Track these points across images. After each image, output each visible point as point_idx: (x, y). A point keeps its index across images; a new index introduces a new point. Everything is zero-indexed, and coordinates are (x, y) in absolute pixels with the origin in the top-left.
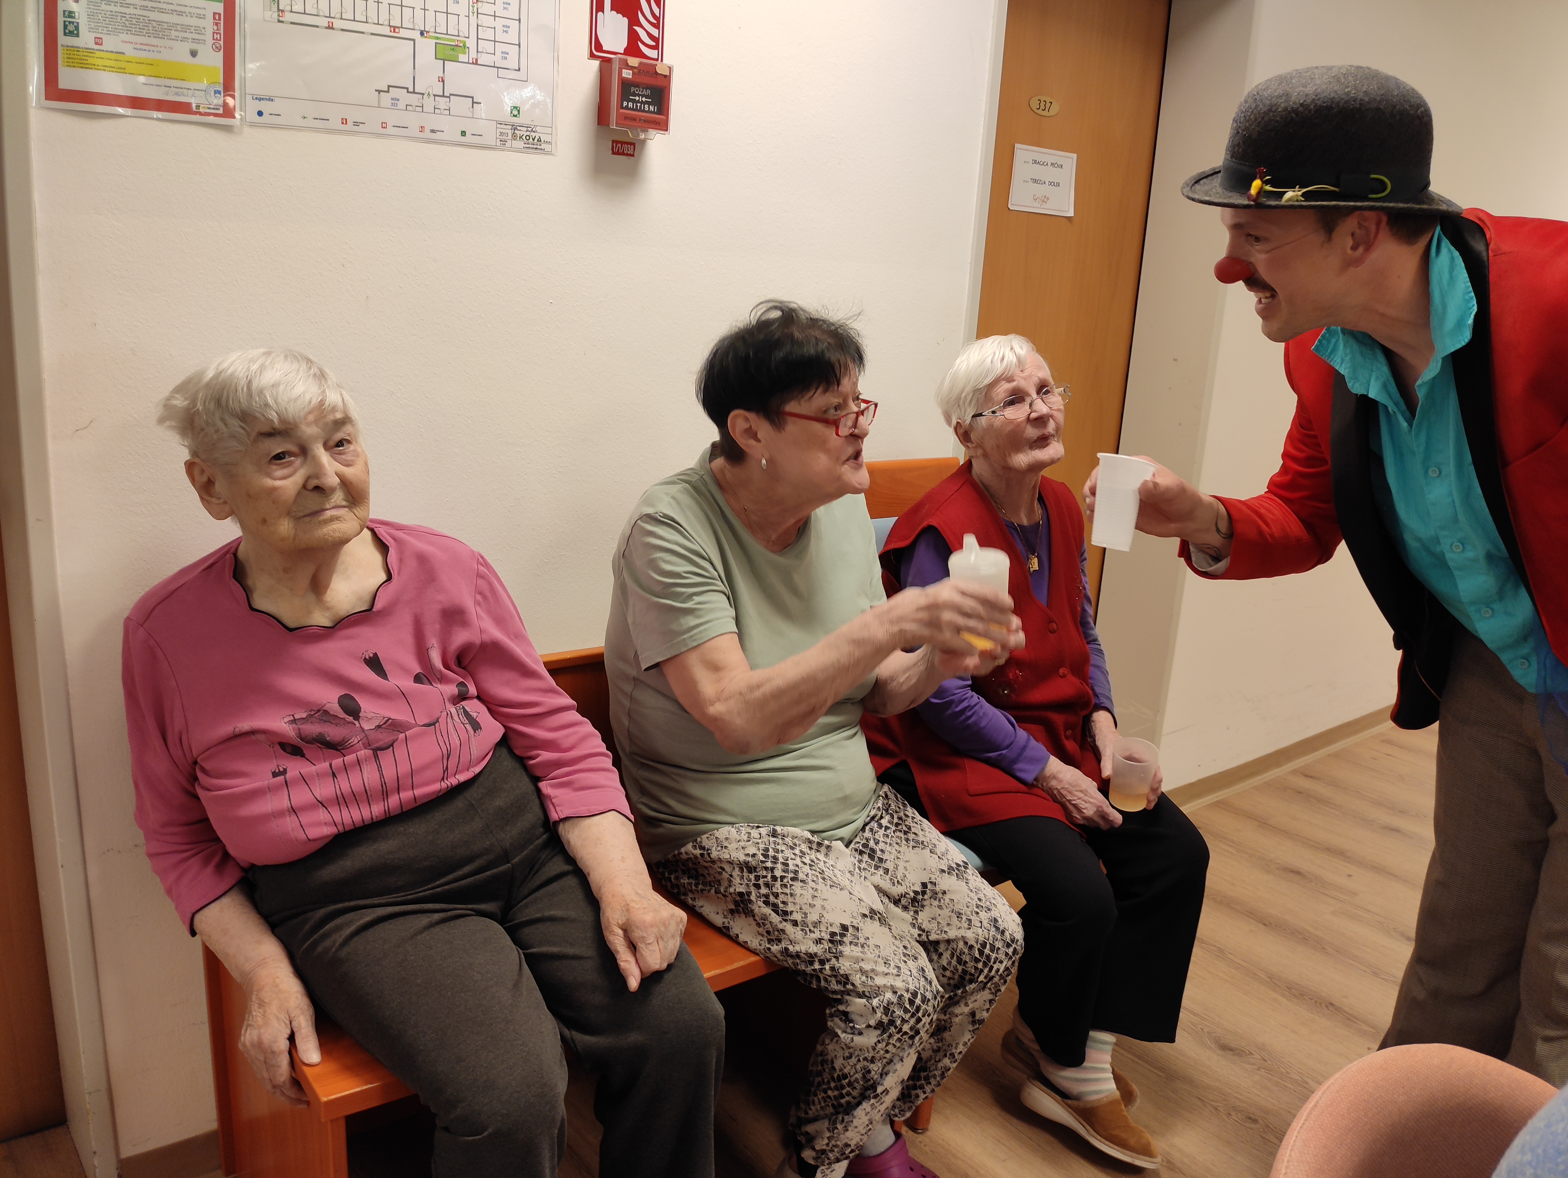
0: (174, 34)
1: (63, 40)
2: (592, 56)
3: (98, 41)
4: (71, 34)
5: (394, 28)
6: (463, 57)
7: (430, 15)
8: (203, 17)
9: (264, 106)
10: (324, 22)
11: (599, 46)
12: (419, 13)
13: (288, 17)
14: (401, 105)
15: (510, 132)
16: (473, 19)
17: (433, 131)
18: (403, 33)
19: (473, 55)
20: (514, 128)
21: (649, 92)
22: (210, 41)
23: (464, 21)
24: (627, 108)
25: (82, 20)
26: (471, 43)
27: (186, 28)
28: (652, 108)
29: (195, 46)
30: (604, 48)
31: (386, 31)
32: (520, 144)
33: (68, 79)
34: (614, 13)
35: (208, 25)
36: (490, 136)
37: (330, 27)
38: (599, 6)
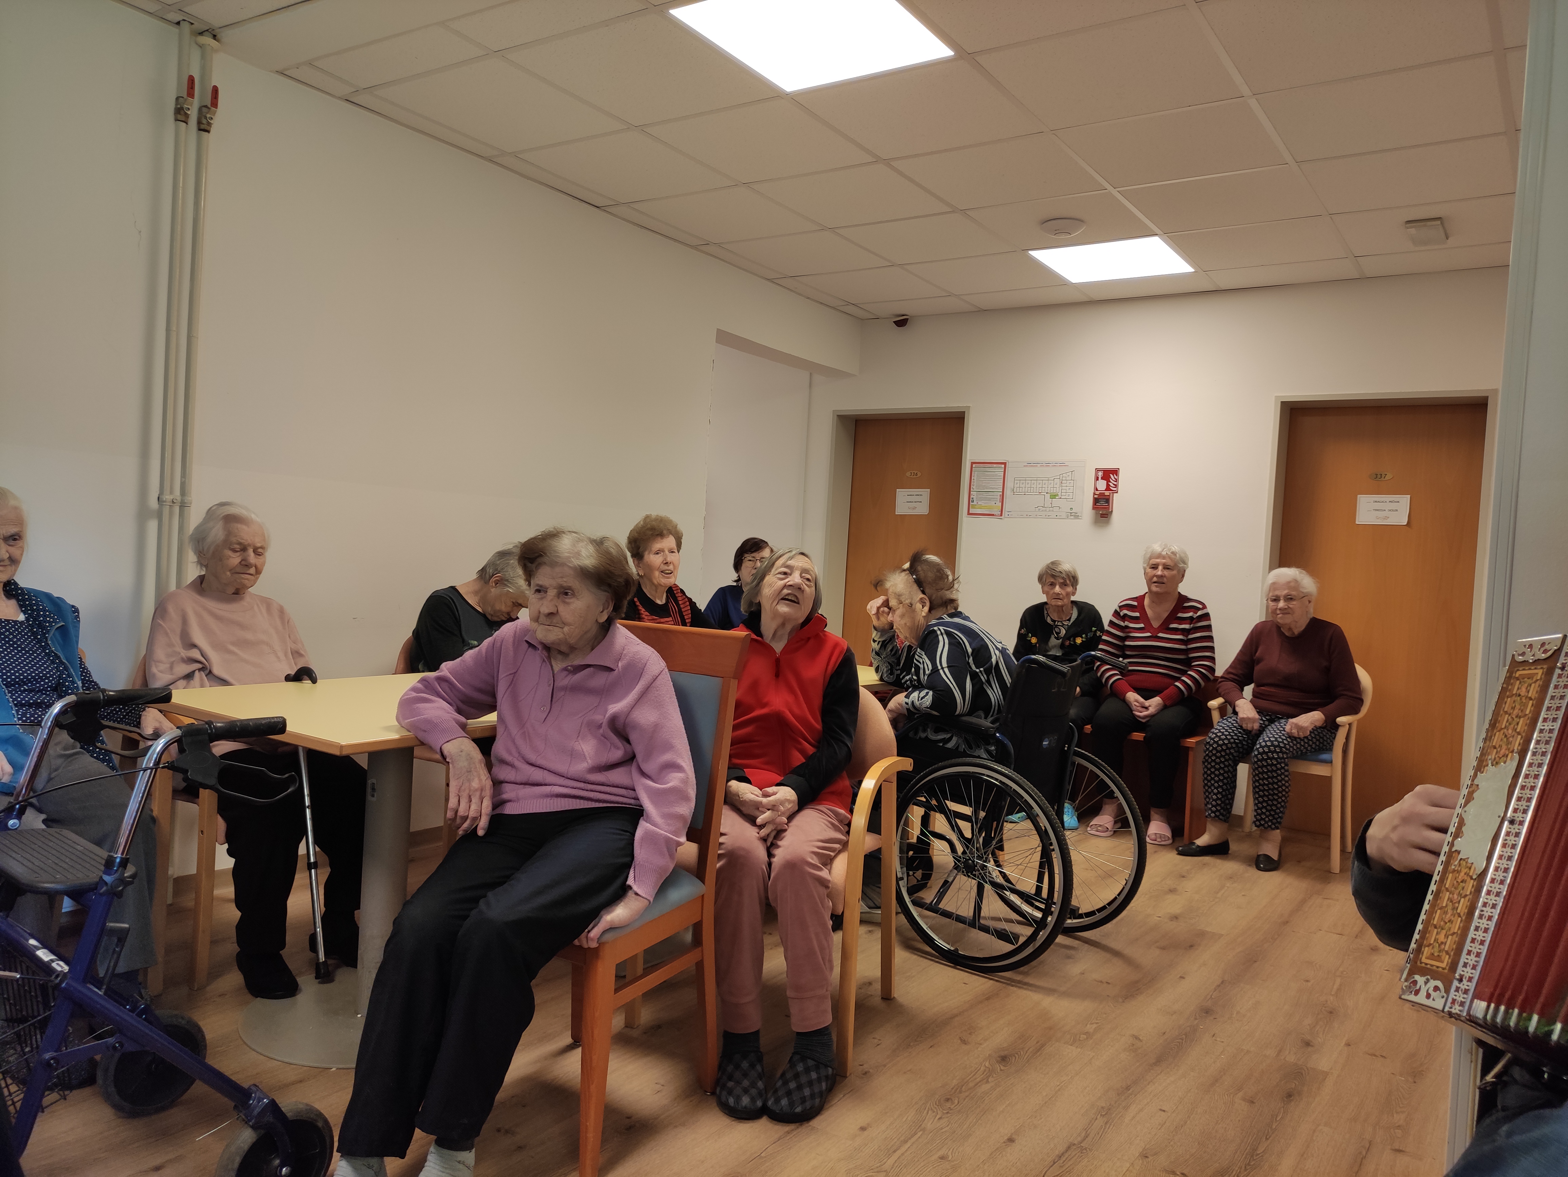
0: (992, 500)
2: (1094, 492)
3: (978, 503)
4: (972, 502)
5: (1040, 493)
6: (1057, 497)
7: (1049, 488)
8: (998, 495)
9: (1008, 513)
11: (1097, 490)
12: (1046, 488)
13: (1016, 493)
14: (1041, 510)
15: (1070, 515)
16: (1060, 488)
17: (1049, 516)
19: (1060, 496)
21: (1108, 500)
22: (999, 499)
23: (1058, 489)
24: (1100, 506)
25: (975, 499)
27: (995, 498)
28: (1108, 504)
29: (996, 502)
32: (1072, 517)
33: (972, 511)
34: (1102, 480)
36: (1065, 515)
37: (1025, 494)
38: (1097, 479)
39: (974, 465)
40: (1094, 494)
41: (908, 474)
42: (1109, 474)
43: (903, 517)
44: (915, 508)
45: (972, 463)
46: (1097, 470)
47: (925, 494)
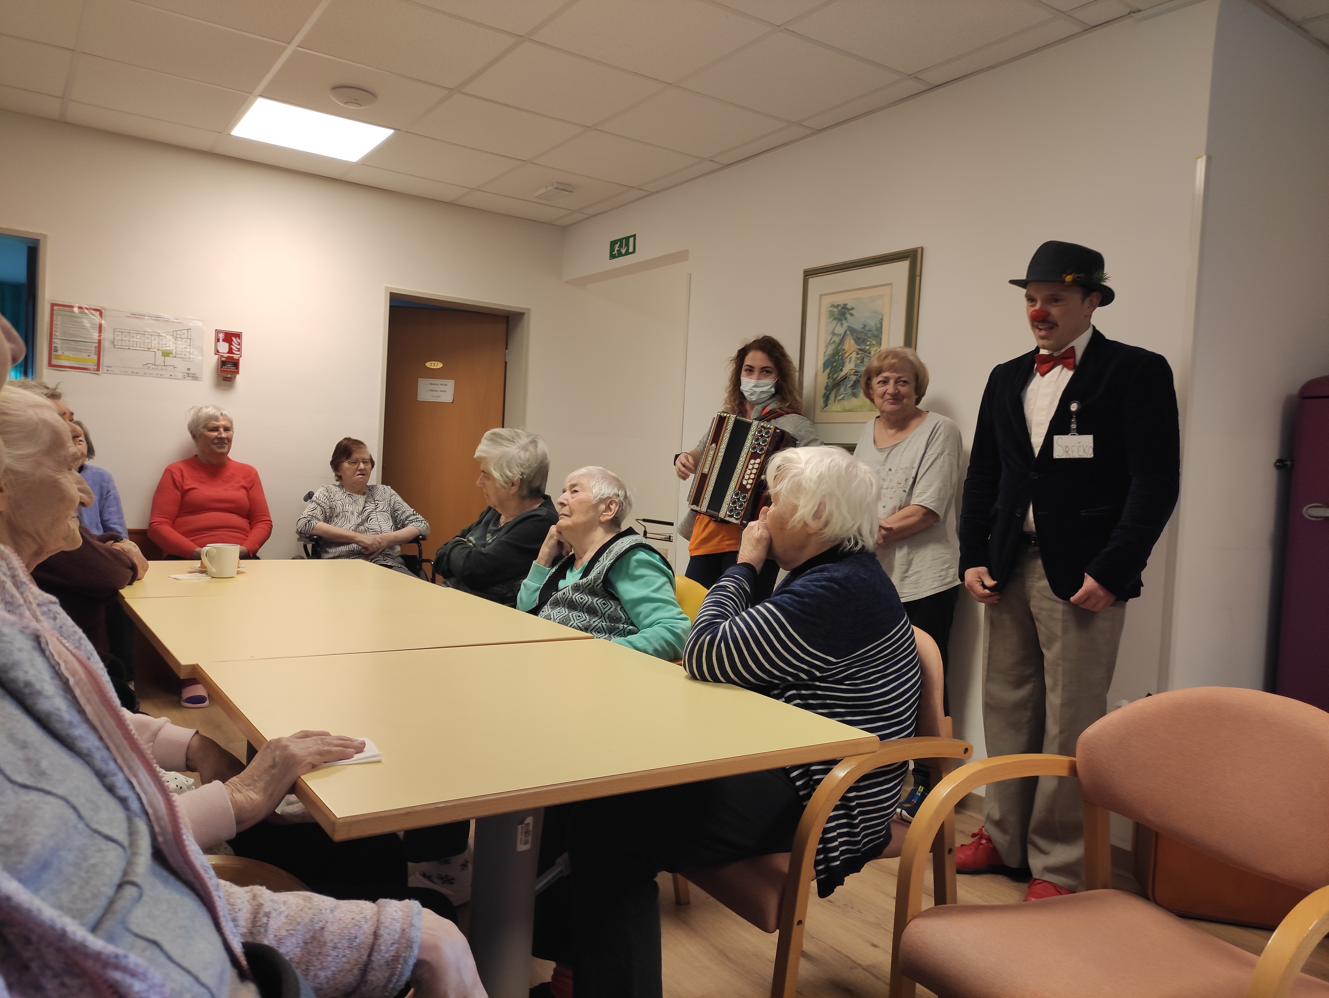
0: (84, 351)
1: (53, 353)
2: (216, 354)
3: (63, 353)
4: (55, 352)
5: (149, 349)
6: (171, 356)
8: (92, 347)
9: (108, 368)
10: (127, 348)
13: (116, 347)
14: (151, 368)
15: (187, 375)
16: (175, 346)
17: (161, 375)
18: (151, 350)
19: (174, 355)
20: (188, 374)
21: (232, 364)
22: (93, 352)
24: (224, 368)
25: (59, 349)
26: (174, 352)
27: (87, 350)
28: (234, 368)
29: (89, 354)
30: (220, 352)
31: (146, 349)
32: (190, 378)
33: (54, 362)
34: (223, 342)
35: (93, 349)
36: (180, 375)
37: (129, 349)
38: (218, 340)
39: (55, 308)
42: (230, 337)
45: (53, 305)
46: (218, 332)
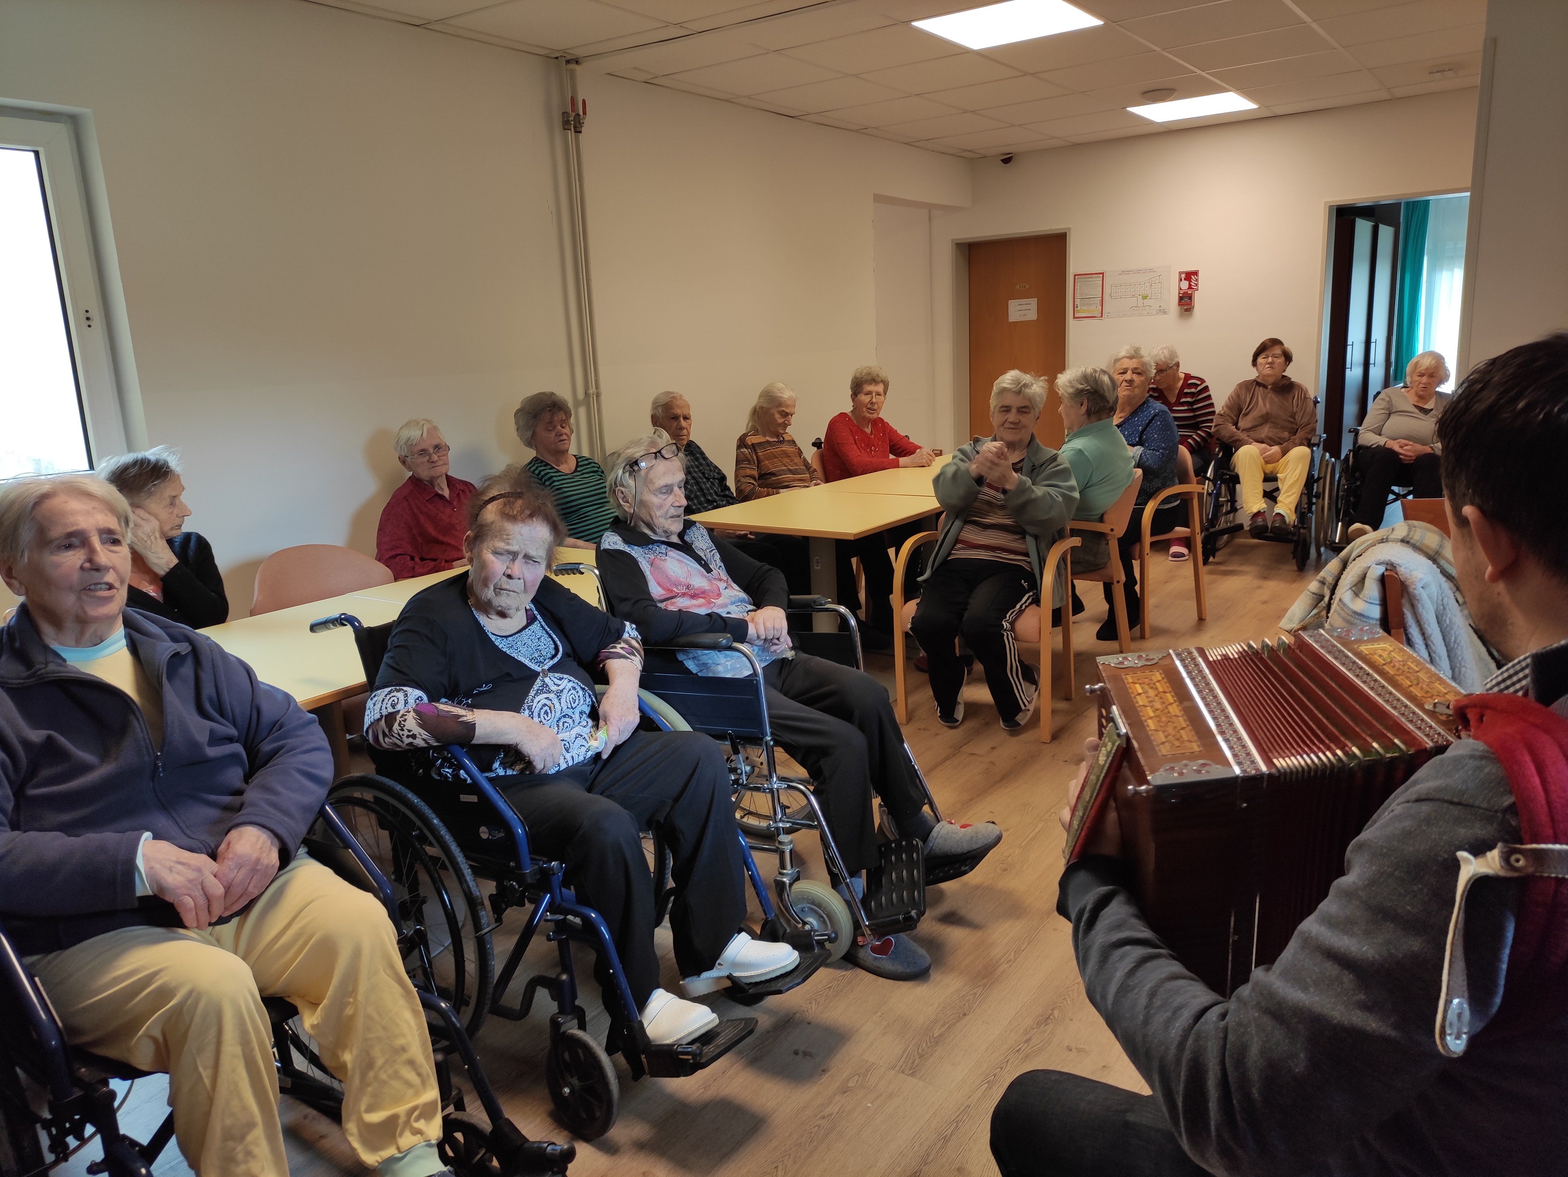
7: (1141, 291)
11: (1181, 289)
12: (1138, 291)
23: (1148, 291)
40: (1179, 293)
41: (1018, 287)
43: (1015, 323)
44: (1025, 315)
47: (1033, 302)
